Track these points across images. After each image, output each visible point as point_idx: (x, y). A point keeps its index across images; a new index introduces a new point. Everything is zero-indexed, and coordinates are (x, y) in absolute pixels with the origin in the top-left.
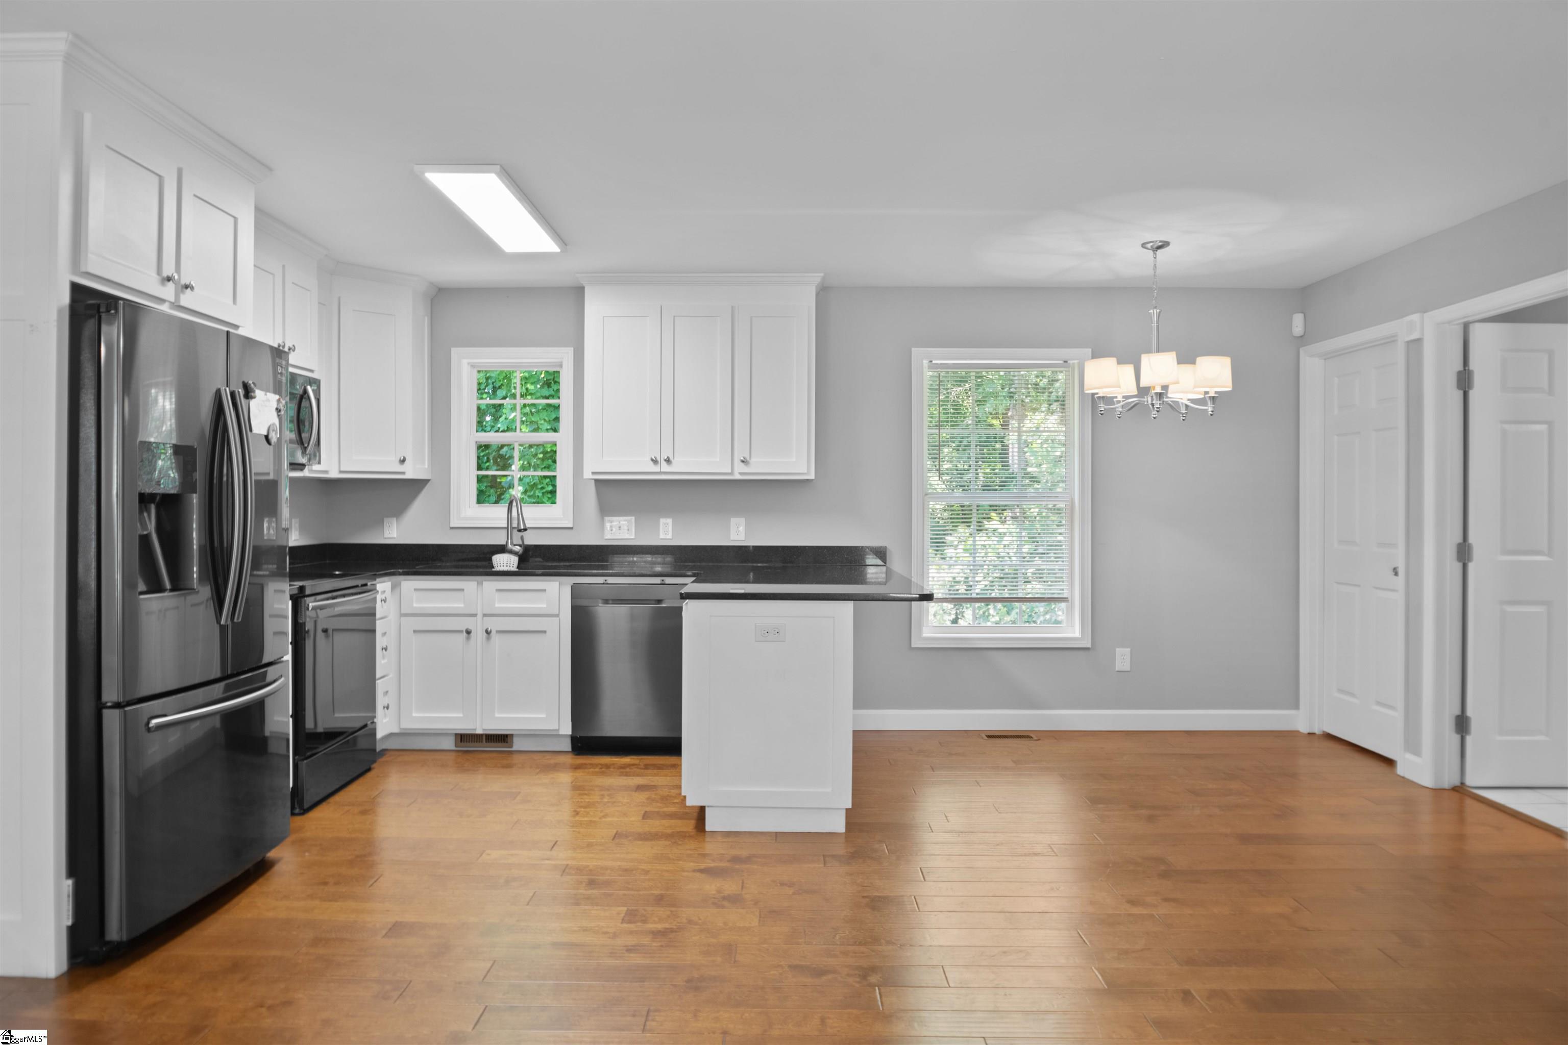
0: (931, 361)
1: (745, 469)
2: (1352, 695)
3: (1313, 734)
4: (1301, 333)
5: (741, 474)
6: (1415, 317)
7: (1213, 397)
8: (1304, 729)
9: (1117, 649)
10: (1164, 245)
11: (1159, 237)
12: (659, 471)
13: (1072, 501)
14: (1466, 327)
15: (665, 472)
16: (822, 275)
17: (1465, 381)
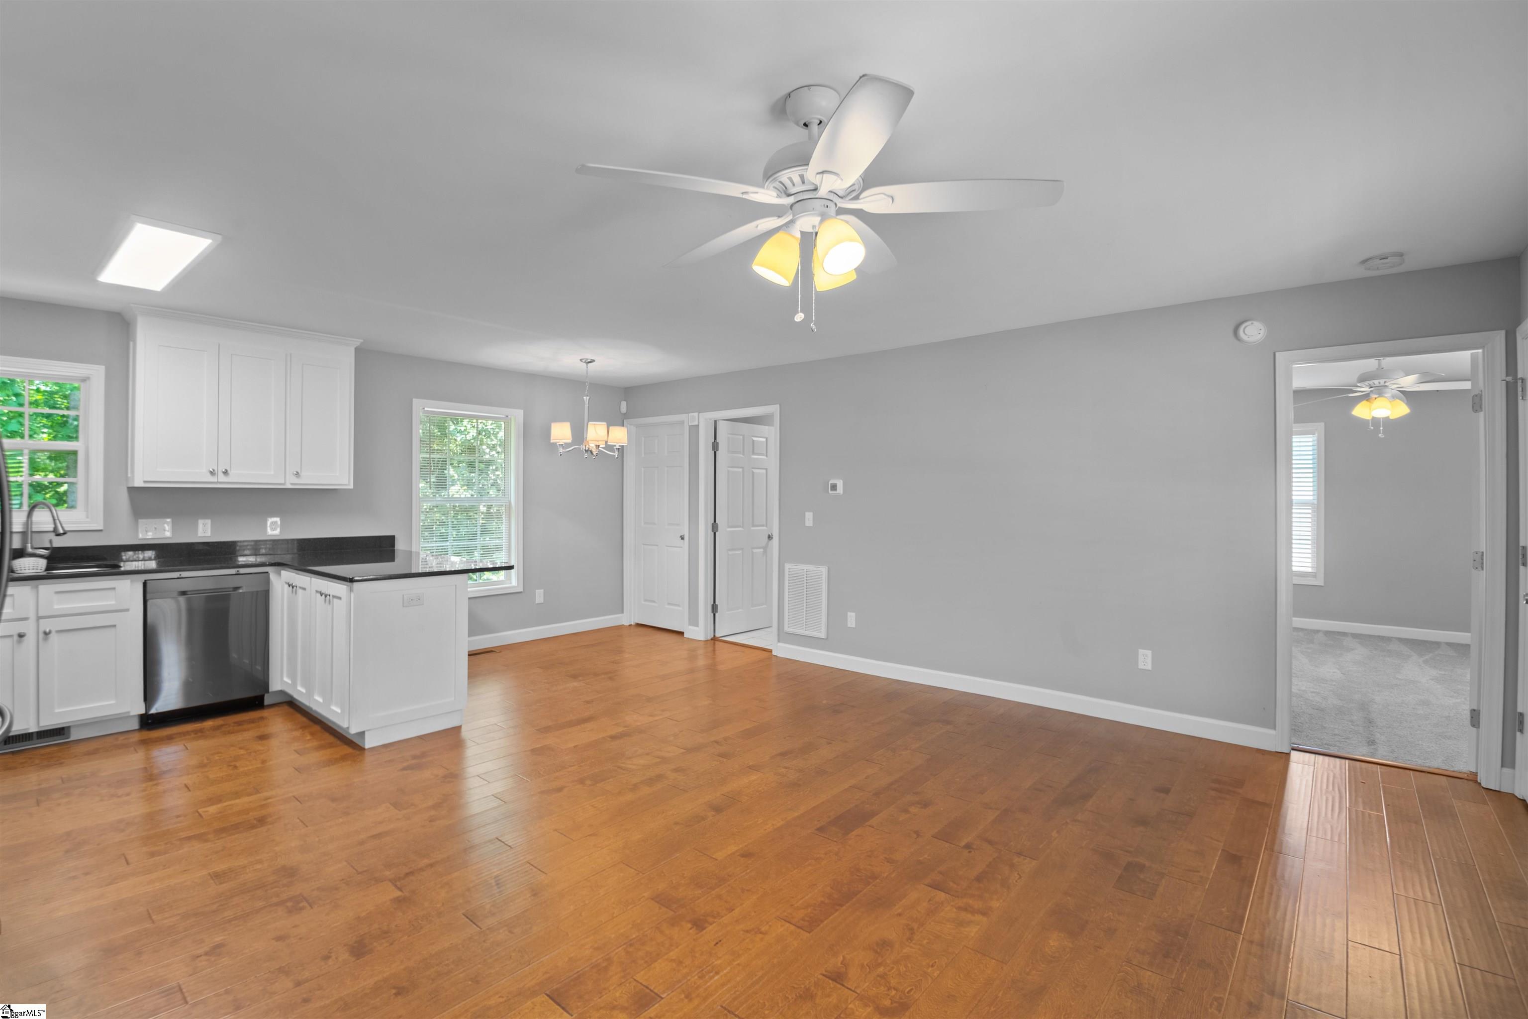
0: (424, 408)
1: (296, 481)
2: (654, 602)
3: (631, 625)
4: (625, 412)
5: (292, 484)
6: (696, 414)
7: (618, 449)
8: (626, 623)
9: (537, 591)
10: (592, 361)
11: (590, 357)
12: (216, 481)
13: (510, 502)
14: (715, 422)
15: (221, 481)
16: (362, 341)
17: (715, 446)
